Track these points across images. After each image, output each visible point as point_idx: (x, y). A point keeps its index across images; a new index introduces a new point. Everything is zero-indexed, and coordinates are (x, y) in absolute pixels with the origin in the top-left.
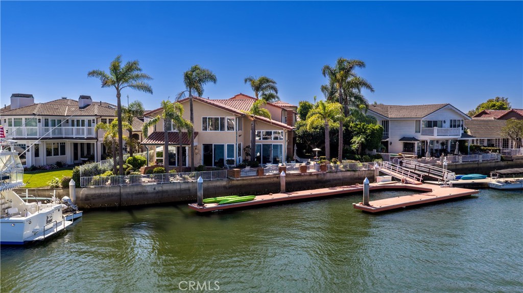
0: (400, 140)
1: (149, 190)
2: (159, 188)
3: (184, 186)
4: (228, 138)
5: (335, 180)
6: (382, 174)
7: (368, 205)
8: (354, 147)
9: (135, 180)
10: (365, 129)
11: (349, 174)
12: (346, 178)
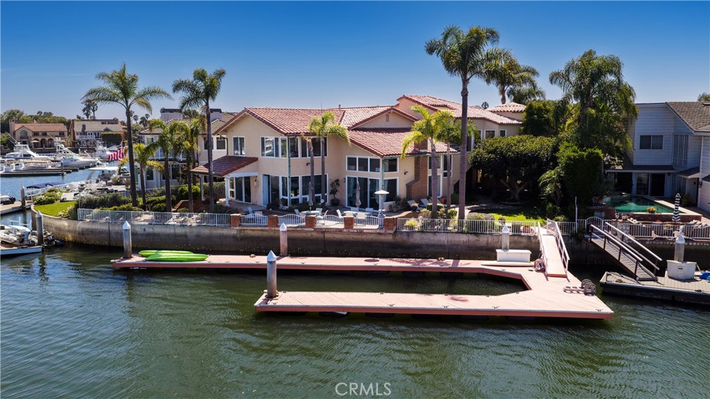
1: (139, 230)
5: (433, 246)
12: (457, 245)
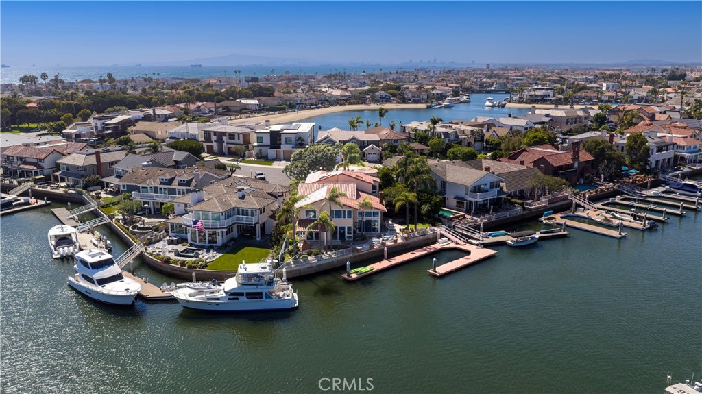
0: (455, 198)
1: (314, 265)
2: (318, 264)
3: (331, 260)
4: (347, 222)
6: (442, 236)
7: (436, 272)
8: (423, 212)
9: (305, 259)
10: (431, 200)
11: (421, 237)
